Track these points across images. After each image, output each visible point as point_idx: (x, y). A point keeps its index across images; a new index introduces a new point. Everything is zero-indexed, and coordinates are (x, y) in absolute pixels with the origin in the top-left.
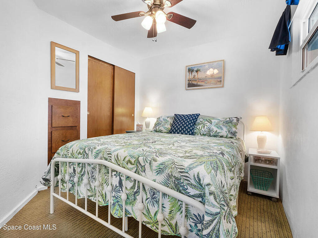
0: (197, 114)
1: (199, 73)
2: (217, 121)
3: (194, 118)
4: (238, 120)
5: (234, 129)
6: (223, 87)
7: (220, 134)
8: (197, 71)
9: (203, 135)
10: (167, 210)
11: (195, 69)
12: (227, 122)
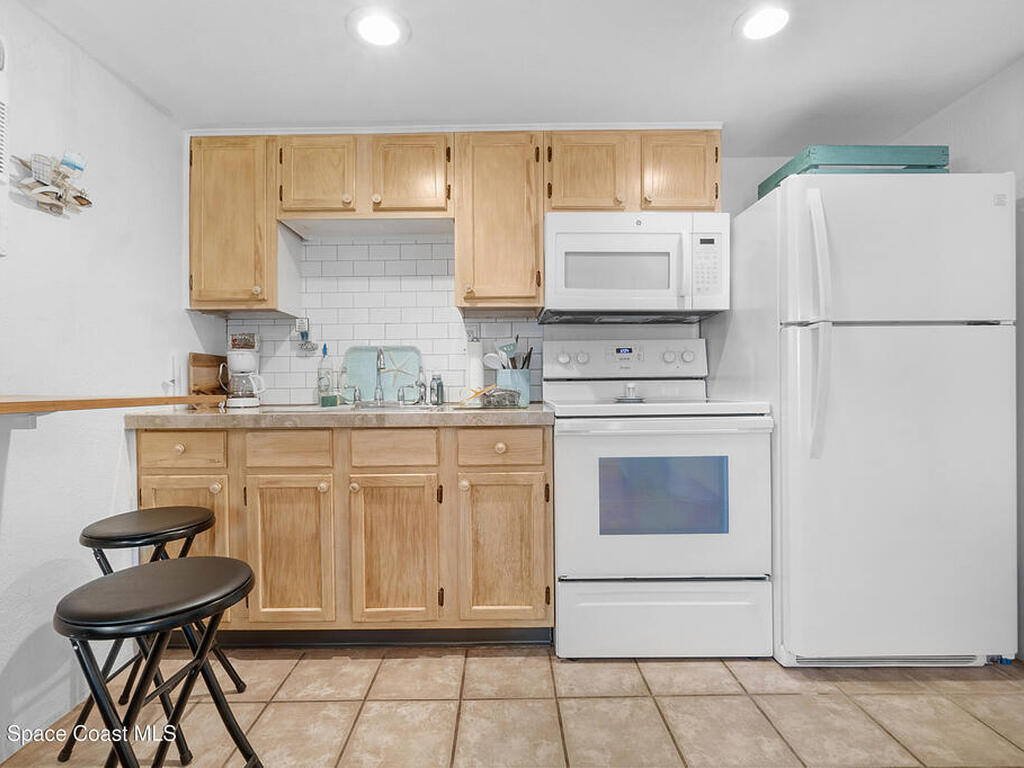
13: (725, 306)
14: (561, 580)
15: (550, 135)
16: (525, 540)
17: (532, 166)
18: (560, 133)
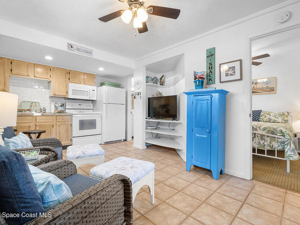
0: (260, 110)
1: (257, 84)
2: (274, 114)
3: (259, 112)
4: (288, 113)
5: (286, 119)
6: (276, 93)
7: (278, 121)
8: (256, 84)
9: (266, 122)
10: (269, 141)
11: (255, 82)
12: (281, 115)
13: (96, 99)
14: (73, 137)
15: (69, 70)
16: (68, 132)
17: (66, 74)
18: (71, 70)
